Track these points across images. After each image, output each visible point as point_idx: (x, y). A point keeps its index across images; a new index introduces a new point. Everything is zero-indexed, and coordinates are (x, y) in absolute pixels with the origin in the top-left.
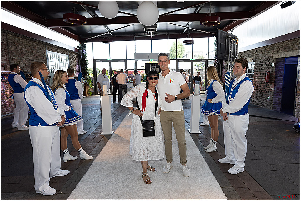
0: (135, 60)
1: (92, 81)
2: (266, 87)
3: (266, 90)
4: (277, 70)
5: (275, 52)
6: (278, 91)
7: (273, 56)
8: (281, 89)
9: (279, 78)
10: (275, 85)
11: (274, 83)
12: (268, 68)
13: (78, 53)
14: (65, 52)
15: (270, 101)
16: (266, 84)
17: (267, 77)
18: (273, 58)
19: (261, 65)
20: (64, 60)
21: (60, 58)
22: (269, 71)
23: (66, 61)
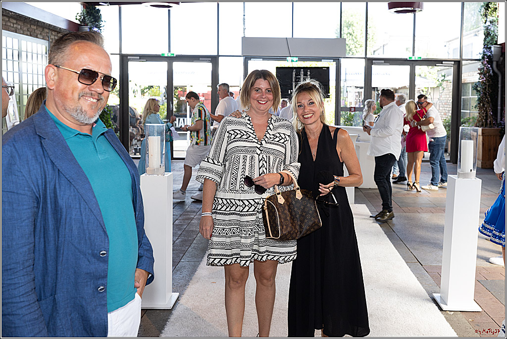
0: (242, 58)
1: (115, 119)
14: (38, 32)
20: (35, 56)
21: (24, 48)
23: (40, 56)
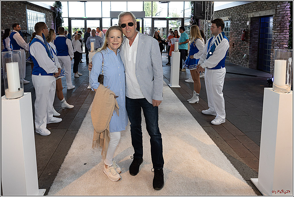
0: (110, 18)
2: (242, 45)
3: (242, 48)
4: (252, 29)
5: (250, 11)
6: (253, 49)
7: (248, 15)
8: (256, 47)
9: (254, 36)
10: (250, 43)
11: (250, 41)
12: (243, 27)
13: (54, 11)
14: (42, 11)
15: (246, 59)
16: (242, 43)
17: (243, 36)
18: (248, 17)
19: (236, 24)
20: (40, 18)
21: (38, 16)
22: (244, 30)
23: (43, 19)
